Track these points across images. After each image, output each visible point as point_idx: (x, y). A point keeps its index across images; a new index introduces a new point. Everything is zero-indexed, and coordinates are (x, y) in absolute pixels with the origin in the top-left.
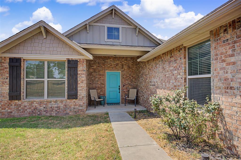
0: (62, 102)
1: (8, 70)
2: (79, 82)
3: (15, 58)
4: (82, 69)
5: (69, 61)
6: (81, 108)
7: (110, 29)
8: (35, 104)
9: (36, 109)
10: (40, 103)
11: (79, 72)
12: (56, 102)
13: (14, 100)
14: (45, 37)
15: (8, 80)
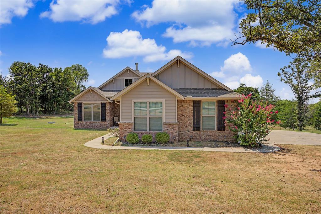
0: (99, 122)
1: (77, 108)
2: (106, 113)
3: (80, 103)
4: (108, 107)
5: (102, 104)
6: (107, 126)
7: (127, 81)
8: (88, 123)
9: (88, 125)
10: (90, 123)
11: (106, 109)
12: (96, 122)
13: (80, 121)
14: (91, 93)
15: (77, 113)
